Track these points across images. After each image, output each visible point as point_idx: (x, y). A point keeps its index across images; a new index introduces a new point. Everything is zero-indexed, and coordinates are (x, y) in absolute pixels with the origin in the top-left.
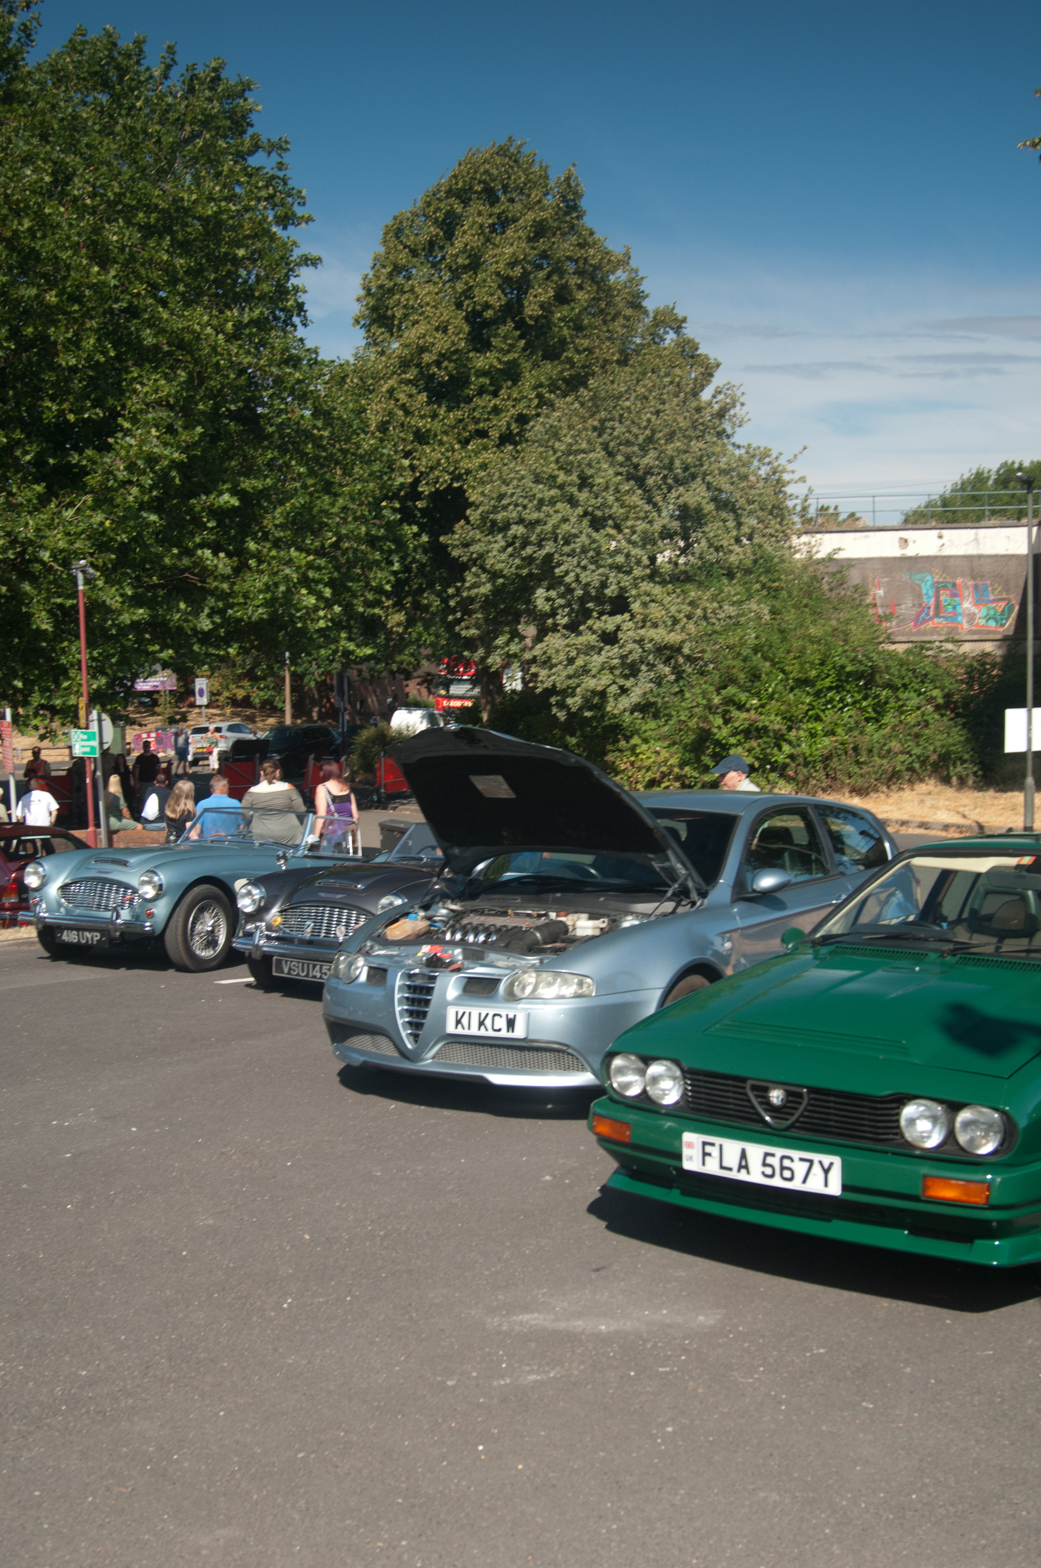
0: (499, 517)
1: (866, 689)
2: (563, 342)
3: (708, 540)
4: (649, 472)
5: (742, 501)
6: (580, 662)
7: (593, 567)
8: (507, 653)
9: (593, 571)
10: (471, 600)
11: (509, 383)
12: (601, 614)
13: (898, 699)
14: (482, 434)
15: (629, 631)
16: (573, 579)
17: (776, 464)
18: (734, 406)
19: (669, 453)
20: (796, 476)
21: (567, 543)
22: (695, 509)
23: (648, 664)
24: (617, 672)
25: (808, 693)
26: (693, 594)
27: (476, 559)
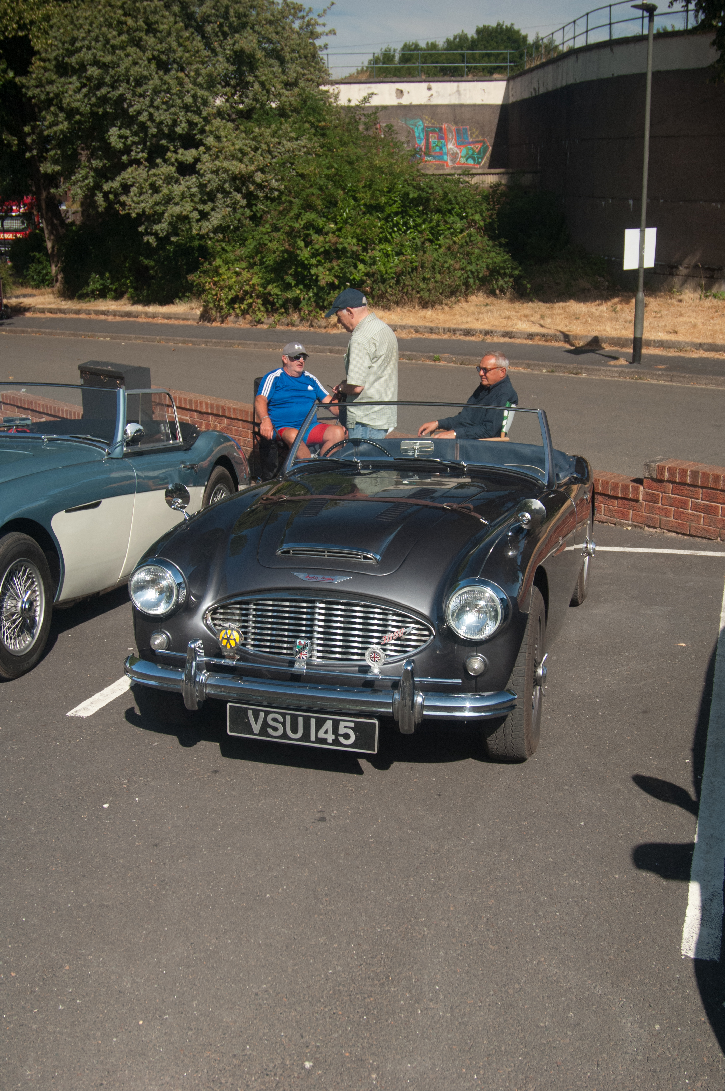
1: (423, 214)
3: (261, 83)
5: (286, 49)
6: (164, 191)
7: (165, 107)
9: (166, 111)
12: (177, 148)
13: (446, 222)
17: (308, 18)
22: (249, 56)
23: (224, 192)
24: (197, 199)
25: (378, 217)
26: (257, 130)
27: (52, 99)
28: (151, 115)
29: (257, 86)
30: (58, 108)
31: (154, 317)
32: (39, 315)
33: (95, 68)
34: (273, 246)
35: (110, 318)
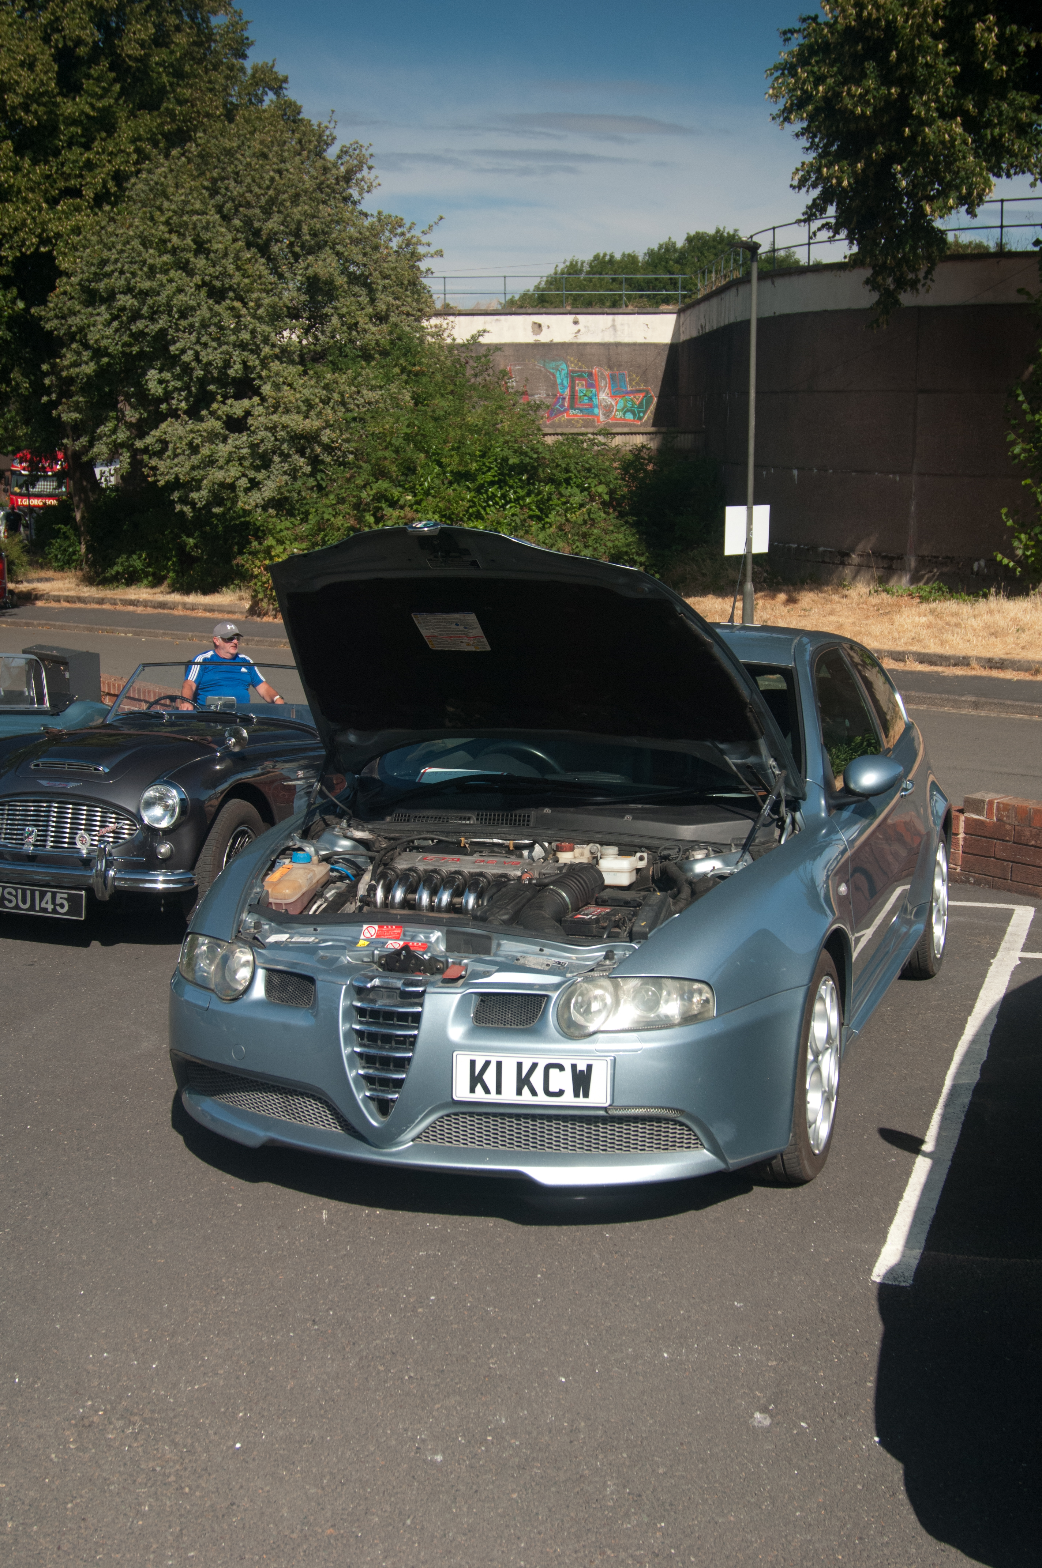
0: (102, 286)
1: (529, 484)
2: (162, 92)
3: (341, 316)
4: (273, 237)
5: (376, 274)
6: (205, 451)
7: (214, 344)
8: (115, 441)
9: (215, 349)
10: (71, 380)
11: (104, 135)
12: (225, 397)
13: (561, 495)
14: (76, 193)
15: (260, 419)
16: (192, 358)
17: (408, 236)
18: (361, 170)
19: (297, 217)
20: (432, 250)
21: (183, 315)
22: (326, 283)
23: (282, 454)
24: (247, 463)
25: (468, 488)
26: (329, 376)
27: (75, 334)
28: (197, 354)
29: (335, 320)
30: (82, 344)
31: (193, 609)
32: (53, 604)
33: (129, 296)
34: (339, 521)
35: (140, 610)
